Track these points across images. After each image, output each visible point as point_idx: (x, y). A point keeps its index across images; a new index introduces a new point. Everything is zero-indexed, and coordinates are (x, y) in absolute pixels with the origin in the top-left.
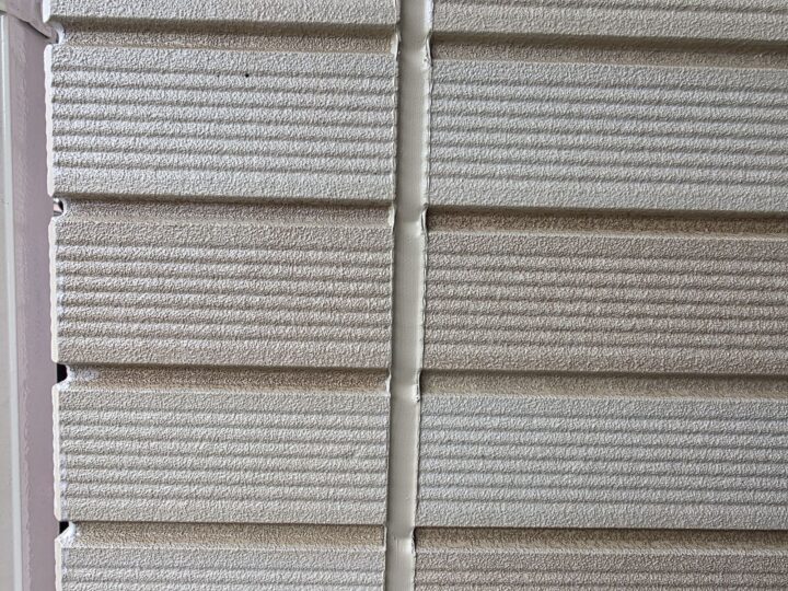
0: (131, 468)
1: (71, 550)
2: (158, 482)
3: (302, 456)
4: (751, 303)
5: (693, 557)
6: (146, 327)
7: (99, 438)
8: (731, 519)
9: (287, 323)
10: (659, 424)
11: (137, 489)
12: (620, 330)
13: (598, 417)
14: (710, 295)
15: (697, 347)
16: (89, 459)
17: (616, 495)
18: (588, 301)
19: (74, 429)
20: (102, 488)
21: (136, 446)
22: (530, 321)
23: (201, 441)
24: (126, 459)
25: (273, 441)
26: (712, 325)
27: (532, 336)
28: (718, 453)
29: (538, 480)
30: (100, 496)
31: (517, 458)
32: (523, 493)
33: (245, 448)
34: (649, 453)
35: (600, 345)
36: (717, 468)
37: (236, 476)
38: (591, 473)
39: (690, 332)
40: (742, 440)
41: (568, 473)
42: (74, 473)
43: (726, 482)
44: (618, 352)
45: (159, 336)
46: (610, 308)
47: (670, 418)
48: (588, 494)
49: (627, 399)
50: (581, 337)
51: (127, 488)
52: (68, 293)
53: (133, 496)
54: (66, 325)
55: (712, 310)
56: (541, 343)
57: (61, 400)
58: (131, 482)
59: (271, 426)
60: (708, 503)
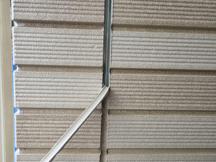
0: (34, 50)
1: (18, 73)
2: (41, 54)
3: (80, 47)
4: (200, 7)
5: (184, 77)
6: (38, 10)
7: (25, 41)
8: (193, 67)
9: (76, 9)
10: (175, 40)
11: (36, 56)
12: (165, 14)
13: (159, 38)
14: (189, 5)
15: (186, 19)
16: (22, 47)
17: (164, 60)
18: (157, 5)
19: (18, 39)
20: (26, 55)
21: (35, 43)
22: (141, 11)
23: (53, 43)
24: (32, 47)
25: (72, 43)
26: (189, 13)
27: (142, 15)
28: (190, 49)
29: (143, 55)
30: (25, 57)
31: (137, 49)
32: (139, 59)
33: (65, 44)
34: (172, 48)
35: (160, 18)
36: (190, 53)
37: (63, 53)
38: (157, 54)
39: (184, 15)
40: (197, 45)
41: (151, 53)
42: (18, 51)
43: (192, 57)
44: (165, 20)
45: (41, 12)
46: (162, 8)
47: (178, 39)
48: (156, 60)
49: (167, 34)
50: (155, 16)
51: (32, 55)
53: (34, 58)
54: (16, 9)
55: (189, 9)
56: (144, 17)
57: (15, 30)
58: (34, 54)
59: (72, 39)
60: (188, 62)
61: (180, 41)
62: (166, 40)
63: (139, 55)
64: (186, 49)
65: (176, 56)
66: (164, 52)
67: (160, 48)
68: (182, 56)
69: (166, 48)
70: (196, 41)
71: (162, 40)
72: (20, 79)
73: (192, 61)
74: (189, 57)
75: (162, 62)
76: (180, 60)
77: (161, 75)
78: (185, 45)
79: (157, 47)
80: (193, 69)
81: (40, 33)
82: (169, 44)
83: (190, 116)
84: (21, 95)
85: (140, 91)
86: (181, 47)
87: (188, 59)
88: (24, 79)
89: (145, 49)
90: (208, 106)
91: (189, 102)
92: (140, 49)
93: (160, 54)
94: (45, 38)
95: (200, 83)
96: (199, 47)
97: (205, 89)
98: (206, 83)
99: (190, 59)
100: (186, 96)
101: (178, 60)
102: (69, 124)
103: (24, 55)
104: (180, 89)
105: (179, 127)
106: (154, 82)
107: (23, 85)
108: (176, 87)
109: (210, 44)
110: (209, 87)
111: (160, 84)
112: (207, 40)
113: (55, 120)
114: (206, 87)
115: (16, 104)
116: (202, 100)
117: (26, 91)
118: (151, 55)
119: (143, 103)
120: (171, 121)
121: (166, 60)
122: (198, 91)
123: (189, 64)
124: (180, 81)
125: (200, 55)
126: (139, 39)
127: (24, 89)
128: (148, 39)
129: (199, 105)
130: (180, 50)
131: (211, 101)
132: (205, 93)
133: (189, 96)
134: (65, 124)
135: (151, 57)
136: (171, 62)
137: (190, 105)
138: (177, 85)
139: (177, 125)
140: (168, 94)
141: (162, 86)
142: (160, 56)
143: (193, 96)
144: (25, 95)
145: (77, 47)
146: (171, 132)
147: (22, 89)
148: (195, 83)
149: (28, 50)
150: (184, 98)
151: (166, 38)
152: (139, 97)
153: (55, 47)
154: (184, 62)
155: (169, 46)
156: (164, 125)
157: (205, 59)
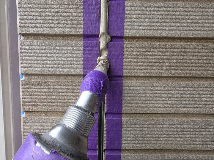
61: (173, 9)
62: (159, 9)
63: (134, 24)
64: (179, 17)
65: (170, 24)
66: (157, 20)
67: (154, 16)
68: (175, 24)
69: (159, 17)
70: (188, 9)
71: (155, 9)
72: (24, 47)
73: (185, 28)
74: (181, 25)
75: (156, 30)
76: (173, 28)
78: (178, 13)
79: (151, 16)
80: (186, 36)
82: (162, 13)
83: (183, 82)
84: (25, 62)
85: (135, 58)
86: (174, 15)
87: (181, 27)
88: (27, 47)
89: (139, 18)
90: (201, 72)
91: (182, 68)
92: (134, 18)
93: (153, 22)
94: (46, 8)
95: (192, 50)
96: (191, 15)
97: (197, 56)
98: (199, 50)
99: (183, 26)
100: (179, 63)
101: (171, 28)
102: (70, 89)
103: (27, 25)
104: (173, 56)
105: (173, 92)
106: (148, 50)
107: (27, 53)
108: (169, 54)
109: (202, 12)
110: (202, 54)
111: (154, 52)
112: (199, 8)
113: (56, 86)
114: (199, 54)
115: (21, 70)
116: (195, 66)
117: (30, 58)
118: (145, 24)
119: (138, 69)
120: (165, 87)
121: (159, 28)
122: (190, 58)
123: (181, 31)
124: (173, 48)
125: (192, 23)
126: (133, 8)
127: (28, 56)
128: (142, 8)
129: (192, 72)
130: (173, 19)
131: (204, 68)
132: (198, 59)
133: (182, 63)
134: (66, 89)
135: (145, 26)
136: (164, 30)
137: (183, 72)
138: (170, 52)
139: (170, 90)
140: (162, 61)
141: (156, 53)
142: (154, 25)
143: (187, 63)
144: (29, 62)
145: (75, 16)
146: (165, 97)
147: (26, 56)
148: (188, 50)
150: (178, 64)
152: (134, 64)
153: (55, 16)
154: (177, 30)
155: (163, 15)
156: (158, 90)
157: (198, 27)
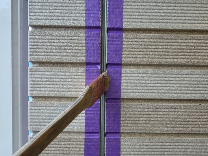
0: (45, 85)
1: (32, 103)
2: (50, 88)
3: (81, 82)
4: (178, 49)
5: (167, 105)
6: (48, 54)
7: (38, 78)
8: (175, 97)
9: (78, 53)
10: (159, 75)
11: (46, 89)
12: (150, 55)
13: (145, 74)
14: (169, 47)
15: (166, 58)
16: (36, 83)
17: (150, 91)
18: (143, 48)
19: (33, 76)
20: (38, 89)
21: (46, 80)
22: (130, 53)
23: (60, 79)
24: (44, 83)
25: (75, 79)
26: (169, 54)
27: (130, 56)
28: (172, 82)
29: (133, 88)
30: (38, 91)
31: (128, 83)
32: (129, 91)
33: (69, 80)
34: (157, 82)
35: (145, 58)
36: (172, 85)
37: (67, 86)
39: (165, 55)
41: (139, 86)
42: (33, 86)
43: (174, 88)
44: (149, 59)
45: (51, 56)
46: (147, 50)
47: (161, 74)
48: (144, 91)
49: (152, 70)
50: (141, 56)
51: (44, 89)
52: (32, 46)
53: (45, 91)
54: (31, 53)
55: (169, 50)
56: (133, 58)
57: (30, 69)
58: (45, 88)
59: (75, 75)
60: (170, 93)
63: (130, 88)
64: (168, 82)
65: (160, 88)
66: (150, 85)
67: (146, 81)
68: (165, 88)
69: (151, 82)
70: (176, 75)
71: (148, 75)
72: (33, 108)
73: (174, 92)
74: (170, 88)
75: (149, 93)
76: (163, 91)
77: (148, 104)
78: (168, 79)
81: (50, 72)
83: (175, 138)
84: (34, 120)
85: (131, 117)
86: (164, 80)
87: (170, 90)
88: (36, 107)
89: (134, 83)
90: (190, 129)
91: (173, 126)
92: (130, 83)
93: (146, 86)
94: (53, 75)
95: (181, 110)
96: (179, 81)
97: (186, 115)
98: (187, 110)
99: (172, 90)
100: (170, 121)
101: (162, 91)
102: (73, 144)
103: (37, 89)
104: (165, 115)
105: (166, 147)
106: (142, 110)
107: (36, 113)
108: (161, 113)
109: (188, 78)
110: (189, 114)
111: (147, 111)
112: (186, 74)
113: (61, 142)
114: (187, 113)
115: (30, 128)
116: (184, 124)
117: (38, 117)
118: (139, 88)
119: (134, 127)
120: (158, 142)
121: (152, 91)
122: (180, 117)
123: (171, 94)
124: (164, 108)
125: (180, 87)
126: (129, 75)
128: (136, 75)
129: (182, 129)
130: (163, 83)
131: (192, 125)
132: (187, 118)
133: (173, 121)
134: (70, 145)
135: (139, 89)
136: (156, 93)
137: (174, 129)
138: (162, 112)
139: (163, 145)
140: (155, 119)
141: (149, 113)
142: (147, 88)
143: (177, 121)
144: (37, 120)
145: (79, 82)
146: (159, 152)
147: (35, 116)
148: (178, 110)
149: (41, 84)
150: (169, 122)
151: (150, 74)
152: (131, 122)
153: (61, 82)
154: (167, 93)
155: (154, 80)
156: (152, 145)
157: (185, 90)
